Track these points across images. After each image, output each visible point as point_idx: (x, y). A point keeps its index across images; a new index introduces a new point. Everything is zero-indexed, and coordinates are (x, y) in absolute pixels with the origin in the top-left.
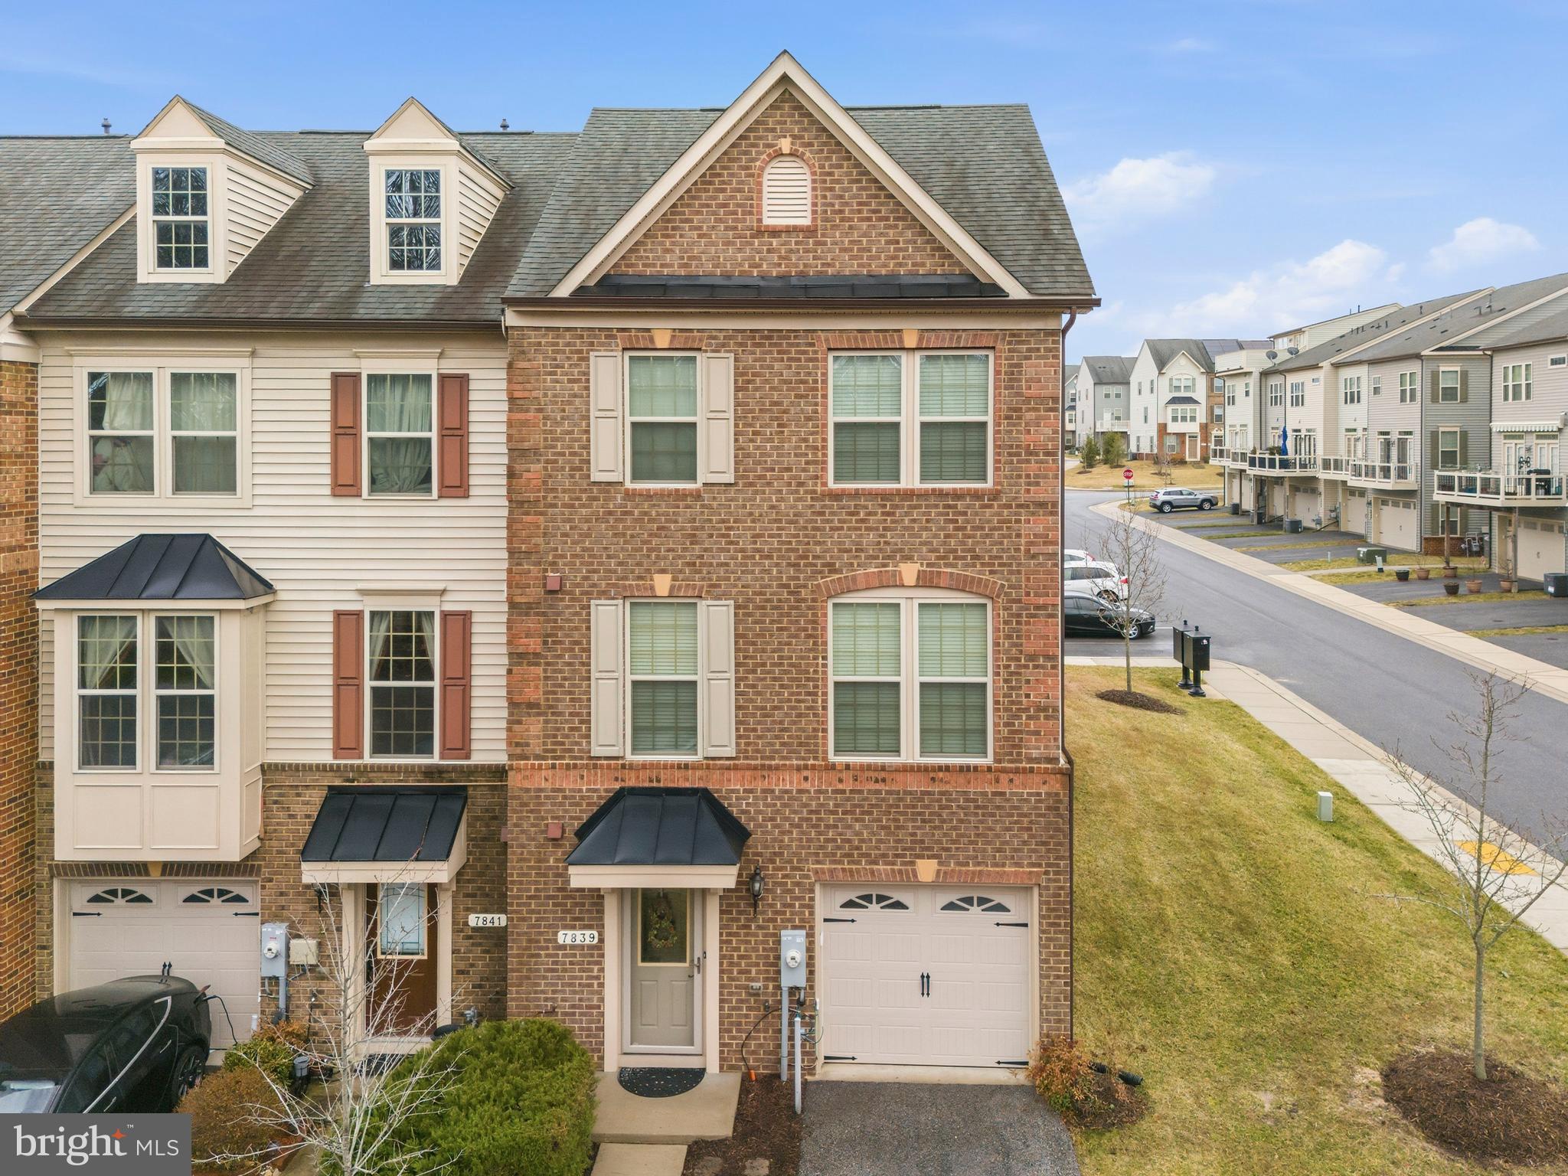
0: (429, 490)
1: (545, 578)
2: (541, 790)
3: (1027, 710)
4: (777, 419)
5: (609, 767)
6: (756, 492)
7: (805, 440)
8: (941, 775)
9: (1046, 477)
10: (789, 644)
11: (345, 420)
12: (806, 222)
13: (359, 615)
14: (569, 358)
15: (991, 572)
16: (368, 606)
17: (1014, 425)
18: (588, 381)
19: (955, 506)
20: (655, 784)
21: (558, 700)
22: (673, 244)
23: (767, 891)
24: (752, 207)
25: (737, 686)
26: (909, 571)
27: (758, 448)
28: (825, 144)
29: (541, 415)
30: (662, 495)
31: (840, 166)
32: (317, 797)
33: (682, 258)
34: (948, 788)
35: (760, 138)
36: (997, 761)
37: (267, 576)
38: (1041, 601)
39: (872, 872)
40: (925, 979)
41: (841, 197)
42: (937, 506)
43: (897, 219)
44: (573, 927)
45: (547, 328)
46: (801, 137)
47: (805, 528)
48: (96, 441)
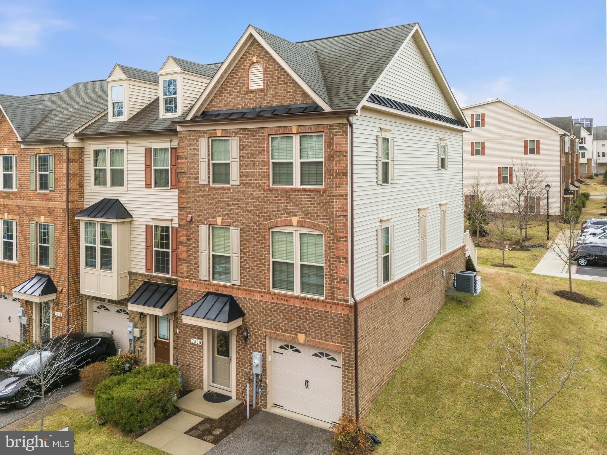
0: (168, 186)
1: (187, 216)
2: (187, 289)
3: (336, 279)
4: (253, 161)
5: (204, 284)
6: (246, 188)
7: (261, 169)
8: (306, 301)
9: (342, 184)
10: (256, 245)
11: (148, 164)
12: (262, 87)
13: (151, 226)
14: (193, 141)
15: (323, 222)
16: (154, 224)
17: (331, 163)
18: (198, 149)
19: (310, 195)
20: (217, 292)
21: (191, 259)
22: (222, 99)
23: (250, 336)
24: (246, 84)
25: (241, 259)
26: (295, 220)
27: (247, 172)
28: (267, 57)
29: (186, 161)
30: (219, 189)
31: (272, 65)
32: (140, 283)
33: (225, 104)
34: (308, 307)
35: (247, 57)
36: (326, 299)
37: (131, 213)
38: (341, 235)
39: (283, 335)
40: (307, 382)
41: (272, 76)
42: (304, 195)
43: (290, 83)
44: (195, 338)
45: (187, 131)
46: (260, 55)
47: (261, 202)
48: (95, 170)
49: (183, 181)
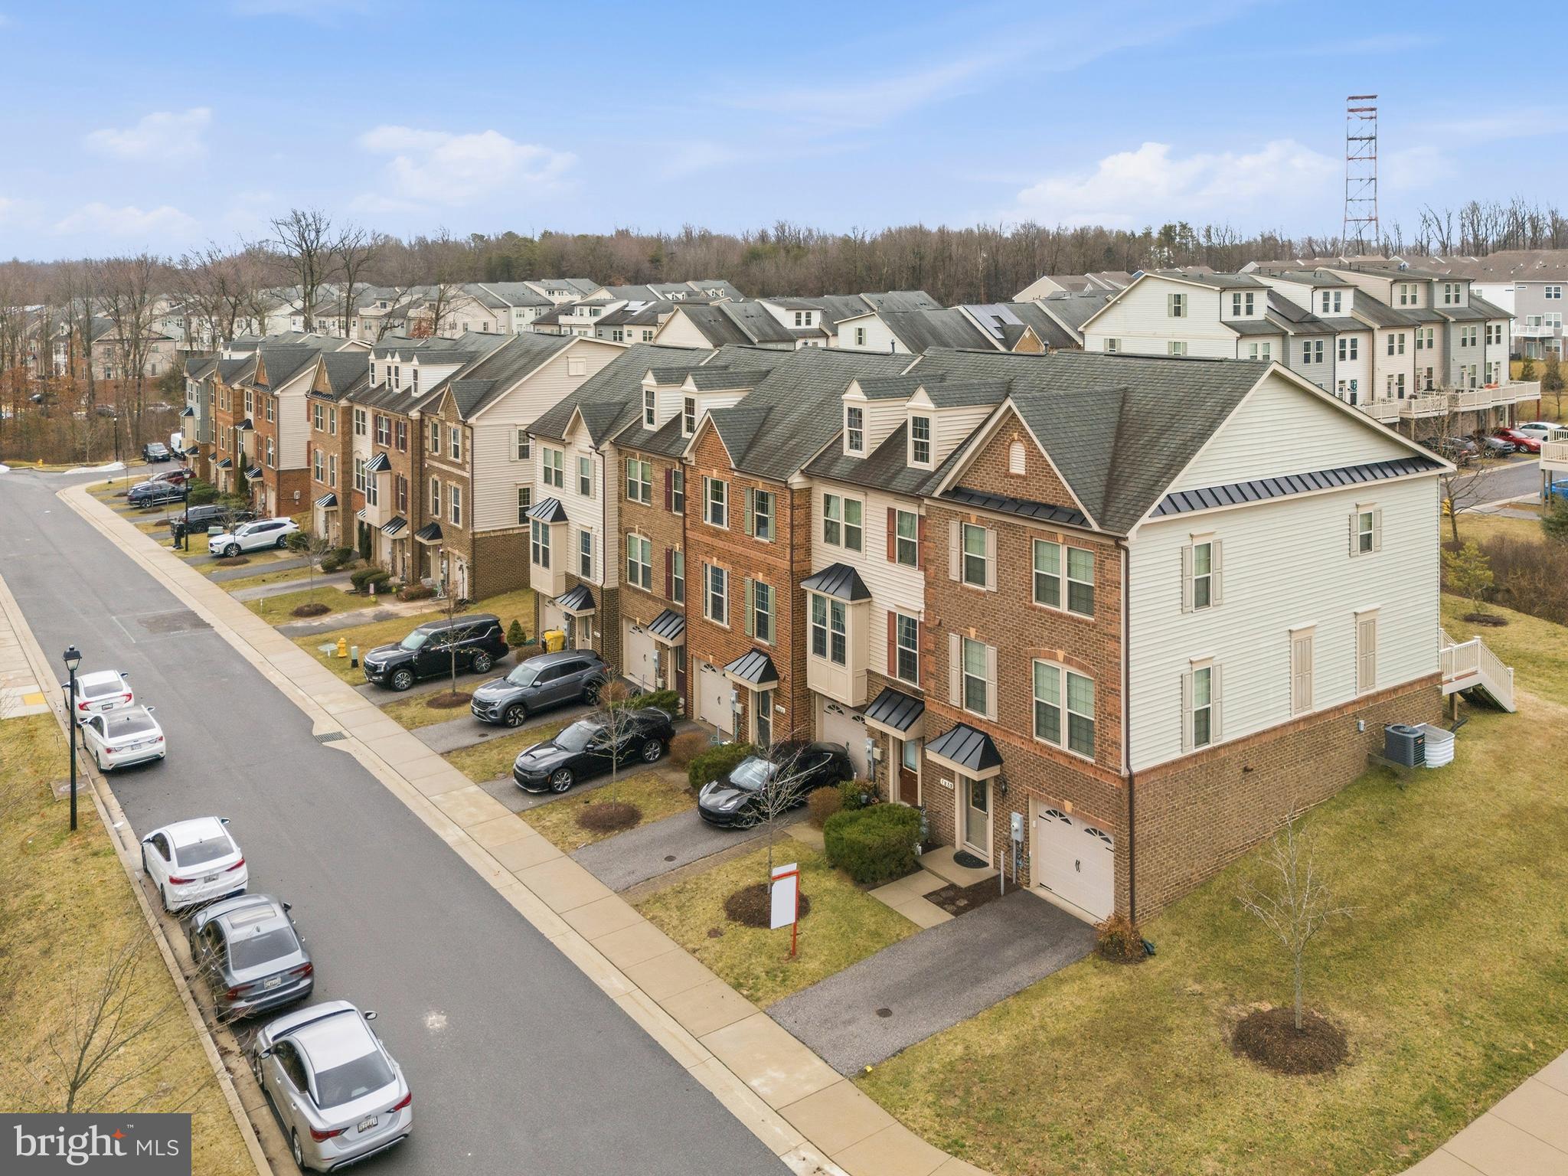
0: (915, 566)
1: (935, 618)
2: (935, 713)
3: (1109, 741)
4: (1012, 566)
5: (956, 711)
6: (1004, 599)
7: (1023, 578)
8: (1074, 761)
9: (1117, 623)
10: (1017, 676)
12: (1023, 473)
14: (943, 522)
15: (1093, 665)
17: (1102, 591)
19: (1079, 626)
20: (971, 725)
21: (940, 674)
22: (977, 475)
23: (1010, 791)
24: (1006, 464)
25: (998, 689)
26: (1061, 654)
27: (1005, 578)
28: (1028, 438)
29: (934, 545)
30: (974, 591)
32: (882, 689)
33: (981, 483)
34: (1077, 769)
35: (1007, 432)
36: (1096, 763)
37: (870, 590)
38: (1116, 687)
39: (1049, 799)
40: (1078, 863)
41: (1036, 464)
42: (1072, 624)
44: (945, 779)
45: (937, 507)
46: (1020, 434)
47: (1022, 621)
48: (826, 521)
49: (931, 567)
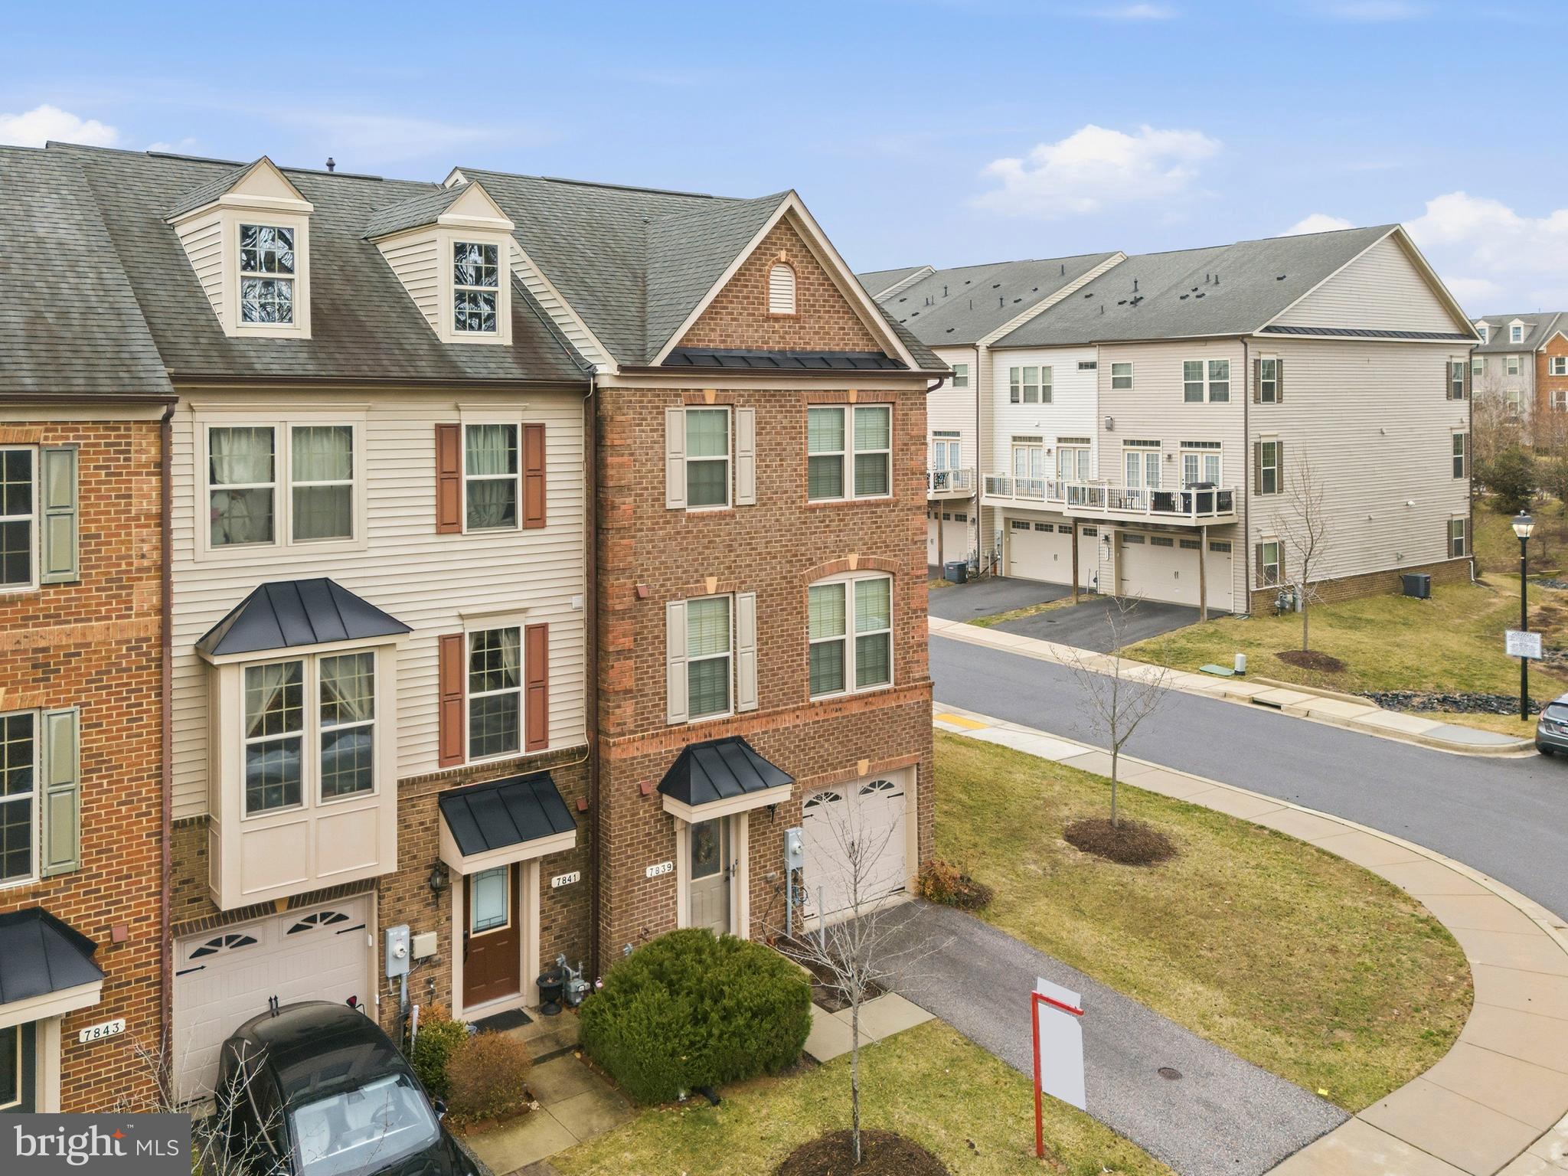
0: (514, 523)
1: (636, 588)
2: (634, 758)
3: (913, 647)
4: (779, 455)
5: (679, 731)
6: (767, 510)
7: (796, 470)
10: (787, 620)
11: (448, 467)
12: (792, 312)
13: (460, 637)
14: (650, 413)
15: (895, 556)
16: (468, 628)
18: (664, 430)
20: (708, 739)
21: (644, 684)
22: (716, 324)
24: (763, 301)
25: (758, 655)
26: (853, 560)
27: (768, 477)
28: (805, 256)
29: (632, 458)
30: (710, 516)
31: (813, 273)
32: (431, 804)
34: (874, 708)
35: (769, 249)
36: (898, 684)
38: (919, 573)
41: (814, 295)
42: (866, 513)
43: (844, 312)
44: (656, 862)
45: (636, 389)
46: (791, 250)
47: (796, 534)
49: (623, 507)
